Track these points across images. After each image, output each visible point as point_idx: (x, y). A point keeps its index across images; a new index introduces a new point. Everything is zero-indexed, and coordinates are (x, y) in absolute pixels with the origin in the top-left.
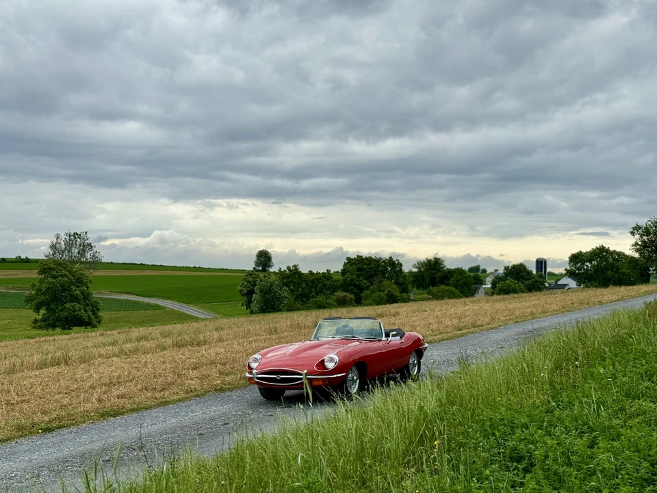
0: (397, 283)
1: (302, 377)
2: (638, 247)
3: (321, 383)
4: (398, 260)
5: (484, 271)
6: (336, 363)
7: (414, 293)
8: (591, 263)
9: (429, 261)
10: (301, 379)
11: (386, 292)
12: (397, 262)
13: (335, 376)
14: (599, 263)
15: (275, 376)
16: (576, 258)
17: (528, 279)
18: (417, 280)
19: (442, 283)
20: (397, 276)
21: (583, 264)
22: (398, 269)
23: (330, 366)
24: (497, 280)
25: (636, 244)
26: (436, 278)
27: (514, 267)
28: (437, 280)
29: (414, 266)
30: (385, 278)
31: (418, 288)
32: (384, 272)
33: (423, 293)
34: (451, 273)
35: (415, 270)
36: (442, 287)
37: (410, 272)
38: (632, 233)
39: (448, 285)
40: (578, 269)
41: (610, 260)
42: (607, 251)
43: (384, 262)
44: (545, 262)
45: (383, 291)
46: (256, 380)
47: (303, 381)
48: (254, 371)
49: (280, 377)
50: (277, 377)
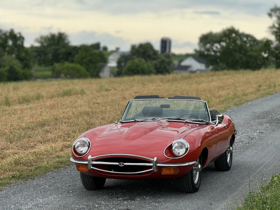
0: (18, 58)
1: (151, 164)
2: (275, 30)
3: (172, 172)
4: (20, 34)
5: (105, 49)
6: (187, 149)
7: (36, 69)
8: (220, 45)
9: (53, 36)
10: (150, 167)
11: (7, 68)
12: (18, 35)
13: (187, 164)
14: (228, 45)
15: (117, 164)
16: (206, 39)
17: (154, 59)
18: (39, 55)
19: (67, 60)
20: (19, 51)
21: (213, 45)
22: (19, 42)
23: (181, 152)
24: (124, 59)
25: (274, 26)
26: (59, 54)
27: (141, 46)
28: (61, 56)
29: (37, 40)
30: (5, 51)
31: (40, 64)
32: (4, 45)
33: (45, 70)
34: (76, 49)
35: (37, 45)
36: (67, 64)
37: (32, 47)
38: (270, 15)
39: (72, 62)
40: (208, 50)
41: (239, 42)
42: (237, 32)
43: (5, 34)
44: (170, 42)
45: (4, 66)
46: (91, 167)
47: (152, 169)
48: (90, 157)
49: (123, 164)
50: (120, 164)
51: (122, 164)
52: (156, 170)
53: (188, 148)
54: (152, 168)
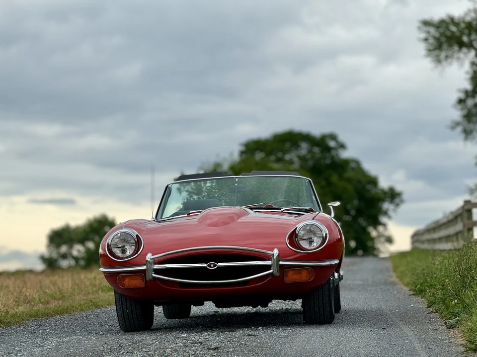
1: (269, 262)
15: (204, 265)
46: (154, 275)
47: (271, 271)
48: (149, 257)
49: (215, 266)
50: (208, 266)
51: (212, 265)
52: (277, 273)
53: (326, 234)
54: (270, 269)
